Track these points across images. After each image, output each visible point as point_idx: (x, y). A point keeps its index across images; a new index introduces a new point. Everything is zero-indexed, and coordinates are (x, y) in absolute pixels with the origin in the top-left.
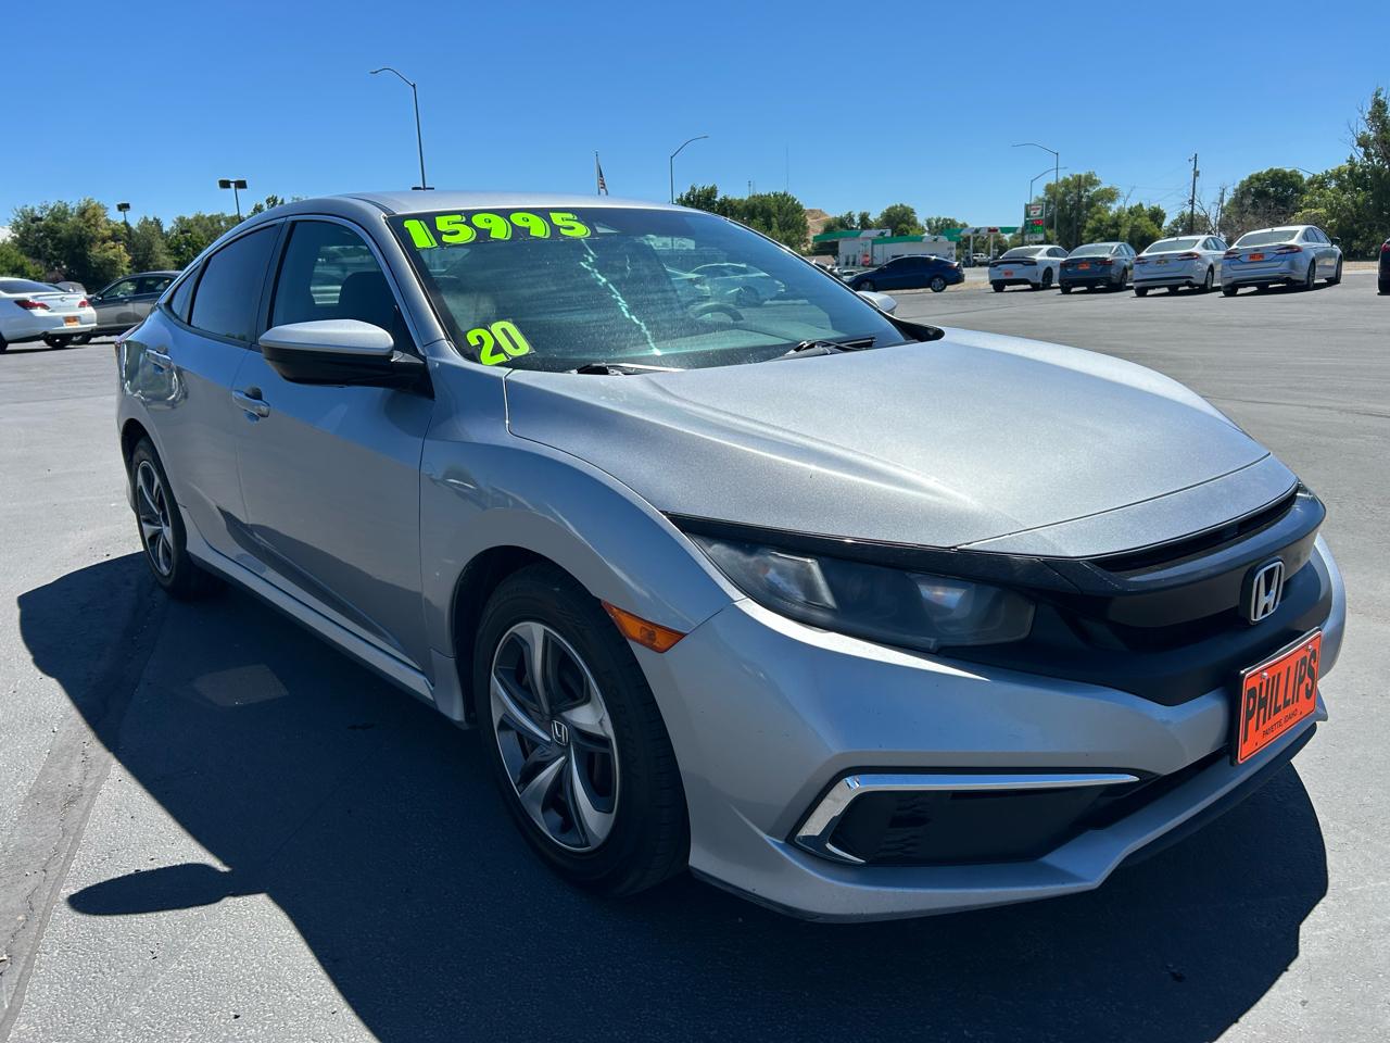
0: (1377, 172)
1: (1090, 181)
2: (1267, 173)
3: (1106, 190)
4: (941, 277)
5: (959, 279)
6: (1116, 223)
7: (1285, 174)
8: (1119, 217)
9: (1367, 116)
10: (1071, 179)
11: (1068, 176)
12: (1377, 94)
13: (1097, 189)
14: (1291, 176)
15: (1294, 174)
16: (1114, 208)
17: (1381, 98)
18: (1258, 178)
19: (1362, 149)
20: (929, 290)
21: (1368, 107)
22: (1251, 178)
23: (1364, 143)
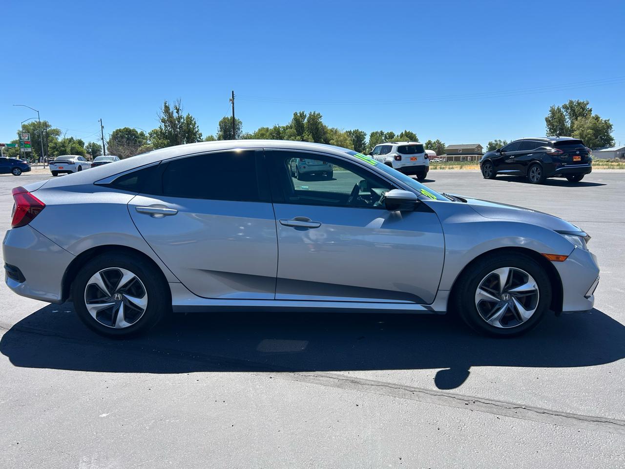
0: (170, 133)
1: (46, 125)
2: (124, 129)
3: (54, 130)
4: (18, 168)
5: (28, 170)
6: (63, 144)
7: (130, 130)
8: (64, 142)
9: (163, 111)
10: (36, 123)
11: (34, 122)
12: (165, 104)
13: (50, 129)
14: (133, 131)
15: (134, 131)
16: (60, 139)
17: (167, 105)
18: (120, 131)
19: (163, 124)
20: (11, 174)
21: (163, 108)
22: (117, 130)
23: (163, 121)
